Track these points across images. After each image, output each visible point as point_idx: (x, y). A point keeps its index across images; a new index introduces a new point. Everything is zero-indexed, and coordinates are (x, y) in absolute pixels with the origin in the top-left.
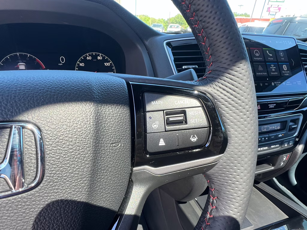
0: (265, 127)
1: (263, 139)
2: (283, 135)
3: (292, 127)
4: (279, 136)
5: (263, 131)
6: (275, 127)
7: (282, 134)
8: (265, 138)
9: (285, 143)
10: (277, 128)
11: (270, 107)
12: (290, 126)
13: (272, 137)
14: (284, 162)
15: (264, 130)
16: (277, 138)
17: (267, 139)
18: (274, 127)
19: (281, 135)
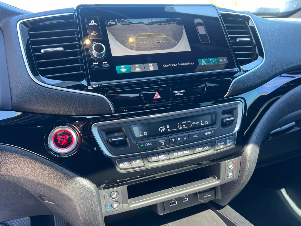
0: (183, 123)
1: (179, 139)
2: (212, 132)
3: (225, 120)
4: (206, 134)
5: (181, 128)
6: (200, 122)
7: (210, 131)
8: (182, 138)
9: (220, 144)
10: (203, 123)
11: (176, 95)
12: (223, 119)
13: (194, 136)
14: (232, 171)
15: (182, 126)
16: (202, 137)
17: (185, 138)
18: (198, 122)
19: (210, 133)
